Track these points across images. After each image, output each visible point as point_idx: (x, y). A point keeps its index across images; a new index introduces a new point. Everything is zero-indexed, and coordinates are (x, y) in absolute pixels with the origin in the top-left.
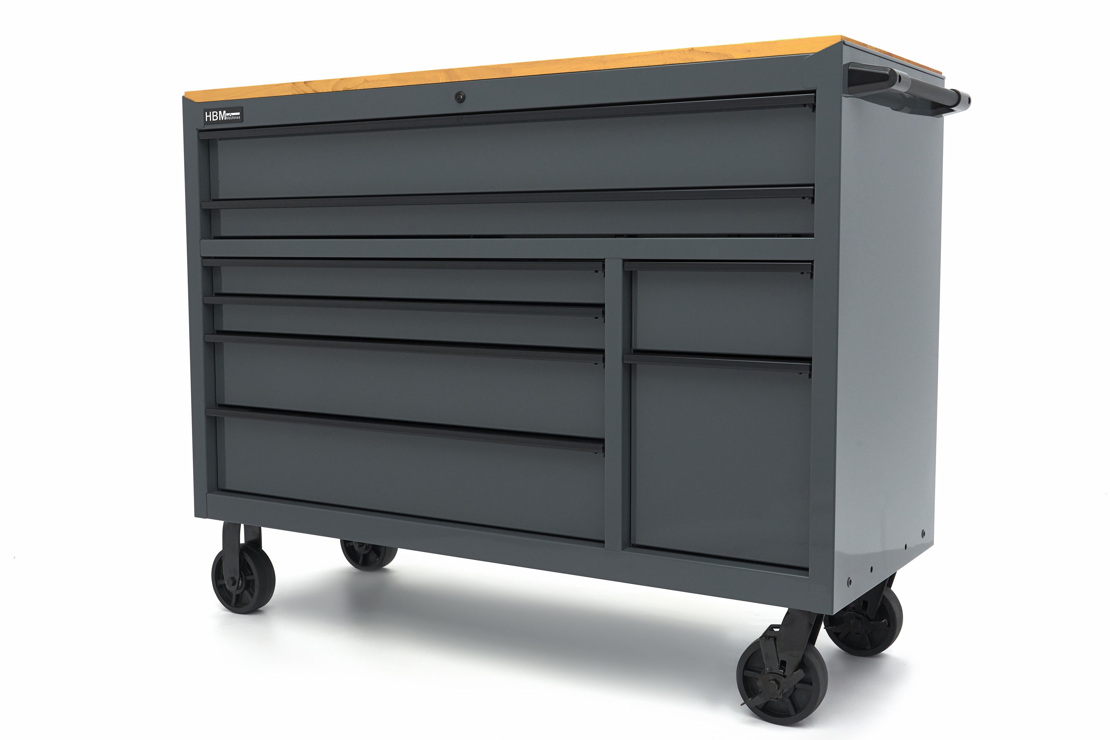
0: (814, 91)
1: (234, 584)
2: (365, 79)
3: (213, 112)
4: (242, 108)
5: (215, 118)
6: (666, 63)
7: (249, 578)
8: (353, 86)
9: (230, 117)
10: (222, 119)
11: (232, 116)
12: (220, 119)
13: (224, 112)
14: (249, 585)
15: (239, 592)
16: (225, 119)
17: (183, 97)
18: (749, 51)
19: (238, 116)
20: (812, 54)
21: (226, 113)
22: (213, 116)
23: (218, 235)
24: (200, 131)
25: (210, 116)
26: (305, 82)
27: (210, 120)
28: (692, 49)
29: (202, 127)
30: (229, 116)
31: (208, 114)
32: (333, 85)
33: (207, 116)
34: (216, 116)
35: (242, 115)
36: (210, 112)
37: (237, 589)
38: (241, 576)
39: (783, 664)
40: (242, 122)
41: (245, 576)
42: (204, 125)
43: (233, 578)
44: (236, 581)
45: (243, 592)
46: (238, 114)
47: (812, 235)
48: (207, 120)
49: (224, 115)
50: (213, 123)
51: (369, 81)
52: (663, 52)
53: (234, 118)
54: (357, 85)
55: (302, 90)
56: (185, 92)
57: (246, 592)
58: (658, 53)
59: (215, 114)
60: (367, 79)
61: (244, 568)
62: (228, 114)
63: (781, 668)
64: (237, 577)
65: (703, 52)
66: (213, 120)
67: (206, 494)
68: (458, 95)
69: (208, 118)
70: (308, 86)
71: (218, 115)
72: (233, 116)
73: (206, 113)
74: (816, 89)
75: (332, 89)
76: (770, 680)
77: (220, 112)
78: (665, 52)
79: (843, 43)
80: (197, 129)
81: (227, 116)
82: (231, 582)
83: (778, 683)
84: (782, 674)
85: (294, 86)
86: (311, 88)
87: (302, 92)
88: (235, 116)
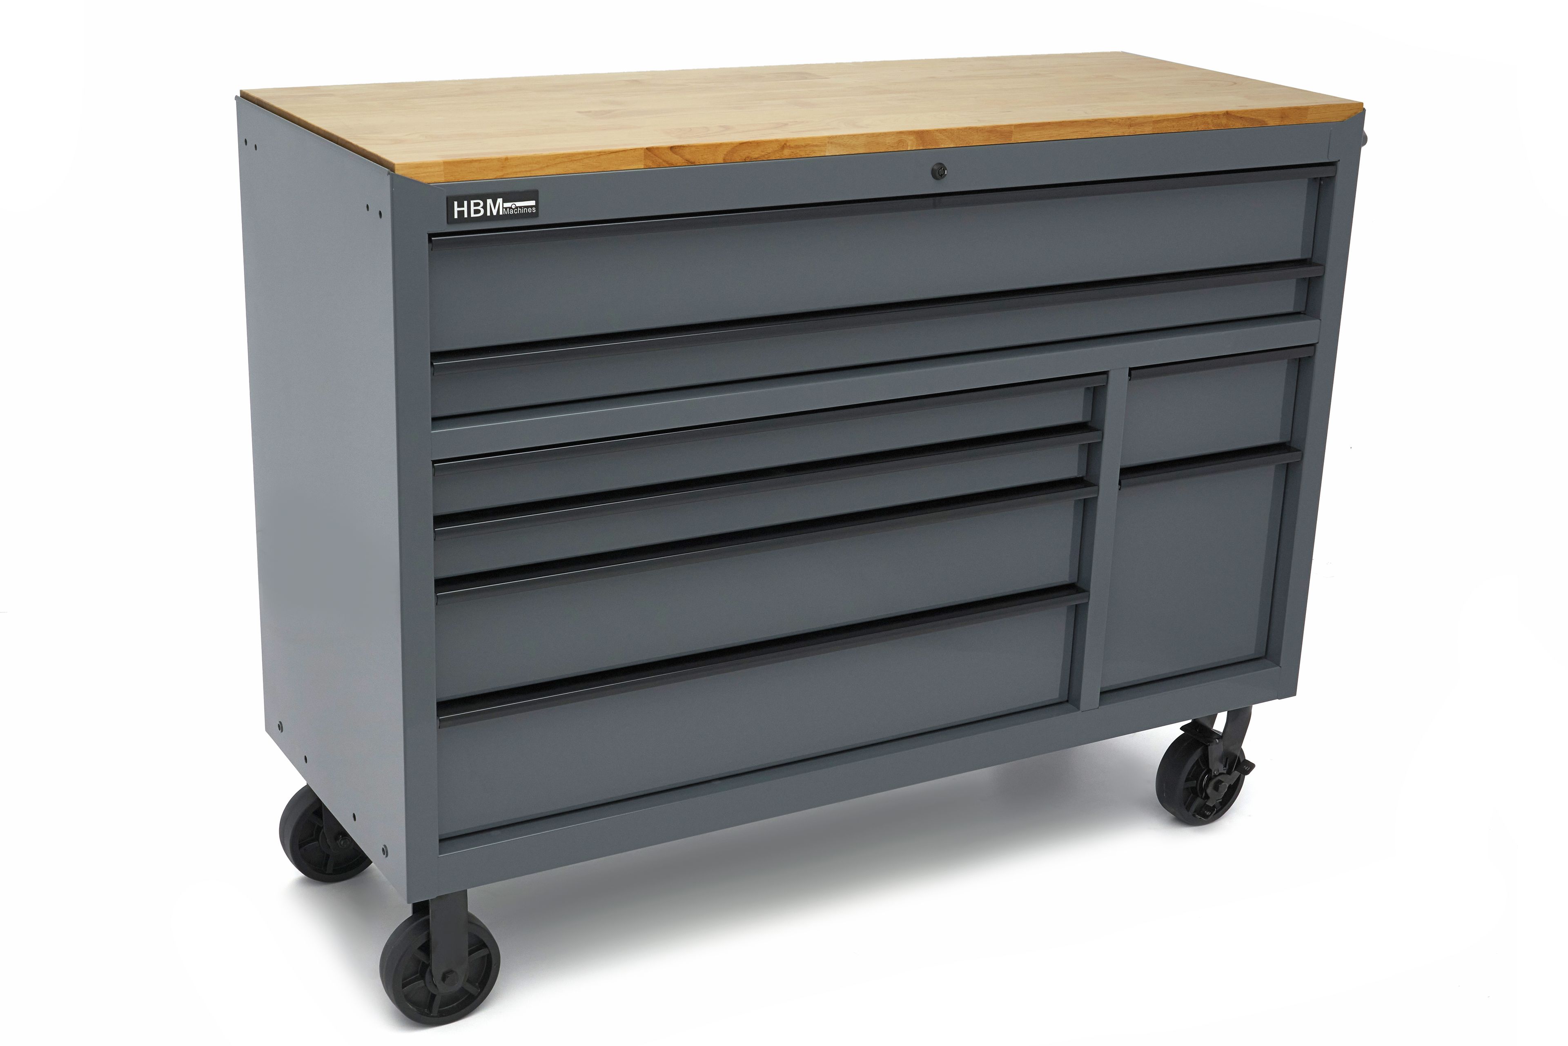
2: (783, 144)
3: (472, 202)
4: (538, 192)
5: (478, 212)
8: (763, 154)
9: (513, 209)
10: (494, 214)
11: (517, 208)
12: (489, 214)
13: (500, 201)
16: (501, 213)
18: (1282, 117)
19: (531, 207)
20: (1338, 123)
21: (503, 202)
22: (473, 208)
24: (435, 235)
25: (465, 209)
26: (672, 148)
27: (466, 216)
28: (1228, 113)
29: (441, 228)
30: (510, 208)
31: (461, 205)
32: (725, 153)
33: (456, 209)
34: (479, 208)
35: (538, 205)
36: (466, 203)
40: (539, 217)
46: (533, 203)
48: (456, 216)
49: (499, 207)
50: (470, 219)
51: (790, 147)
53: (522, 211)
54: (769, 153)
55: (664, 161)
58: (1190, 116)
59: (477, 205)
62: (507, 205)
65: (1238, 117)
66: (473, 215)
68: (934, 167)
69: (461, 213)
70: (676, 155)
71: (485, 207)
72: (520, 207)
73: (456, 203)
74: (1337, 160)
75: (724, 159)
77: (489, 201)
81: (506, 208)
85: (650, 153)
86: (682, 157)
87: (664, 163)
88: (525, 207)
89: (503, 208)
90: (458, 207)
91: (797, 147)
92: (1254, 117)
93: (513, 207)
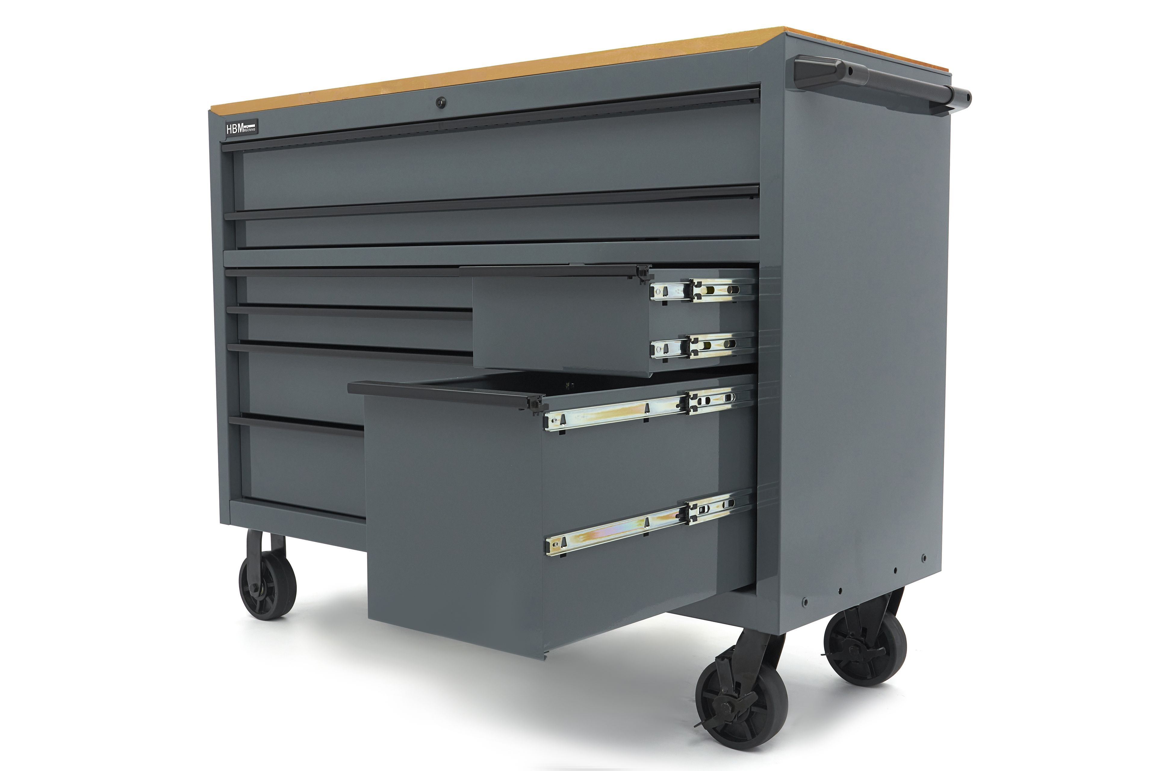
0: (759, 86)
1: (256, 591)
3: (233, 125)
4: (257, 120)
5: (235, 130)
7: (271, 585)
10: (241, 132)
11: (248, 128)
12: (239, 132)
13: (242, 124)
14: (270, 592)
15: (262, 598)
16: (243, 131)
17: (209, 111)
19: (254, 128)
20: (756, 47)
21: (244, 125)
22: (233, 128)
23: (243, 246)
24: (223, 144)
25: (231, 129)
27: (231, 133)
29: (223, 140)
30: (246, 128)
31: (229, 127)
33: (228, 129)
34: (235, 128)
35: (257, 127)
36: (231, 125)
37: (259, 595)
38: (262, 582)
39: (738, 685)
40: (257, 133)
41: (267, 583)
42: (226, 138)
43: (255, 585)
44: (258, 588)
45: (265, 599)
46: (254, 126)
47: (757, 237)
48: (228, 133)
49: (242, 128)
50: (233, 136)
53: (250, 130)
57: (268, 599)
59: (235, 126)
61: (265, 576)
62: (245, 127)
63: (735, 690)
64: (259, 584)
66: (233, 132)
67: (230, 501)
68: (439, 100)
69: (229, 131)
71: (237, 128)
72: (250, 128)
73: (228, 125)
74: (760, 83)
76: (725, 703)
77: (239, 125)
79: (785, 35)
80: (220, 142)
81: (245, 128)
82: (253, 589)
83: (732, 705)
84: (737, 696)
88: (252, 128)
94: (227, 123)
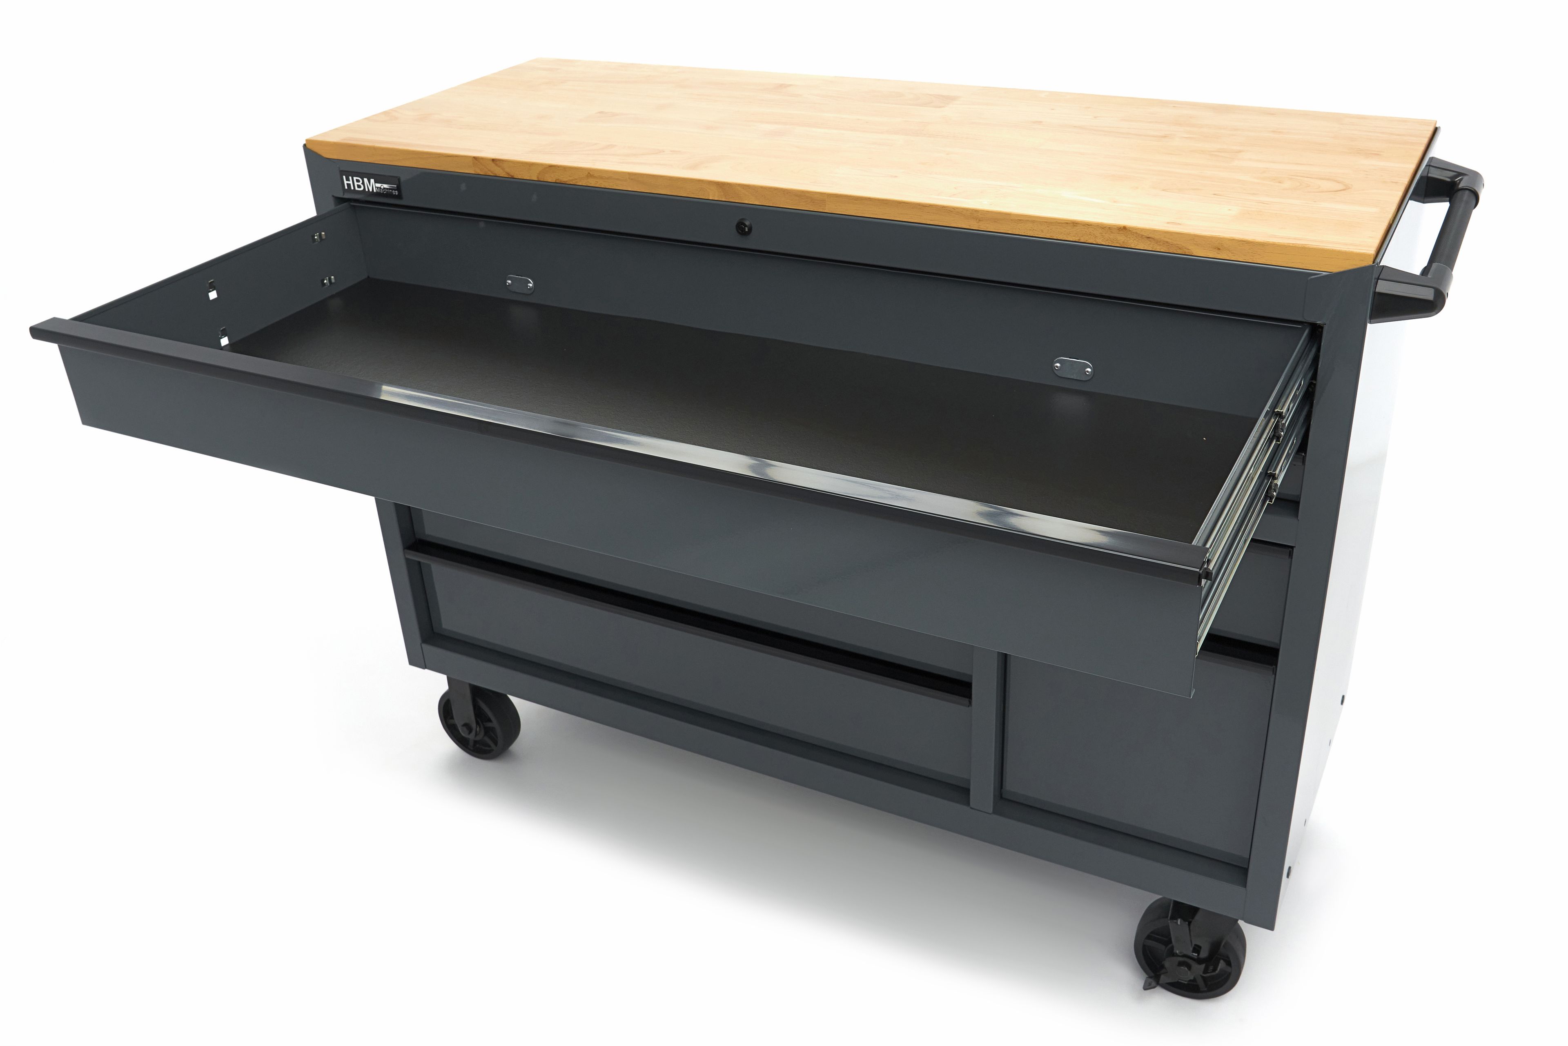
1: (470, 730)
2: (589, 173)
4: (398, 179)
5: (359, 186)
6: (1079, 240)
7: (489, 725)
8: (571, 178)
9: (382, 189)
10: (371, 190)
11: (384, 188)
12: (367, 190)
13: (372, 181)
14: (488, 731)
15: (478, 737)
16: (375, 191)
17: (305, 146)
18: (1219, 249)
19: (394, 189)
20: (1324, 273)
21: (375, 183)
22: (356, 184)
24: (338, 199)
25: (351, 182)
26: (493, 160)
27: (352, 188)
28: (1125, 228)
29: (341, 195)
30: (380, 188)
31: (348, 179)
32: (538, 172)
33: (346, 182)
35: (399, 189)
36: (350, 178)
38: (477, 722)
40: (401, 198)
42: (344, 193)
43: (468, 725)
44: (472, 726)
45: (483, 739)
46: (392, 186)
48: (346, 188)
49: (372, 186)
50: (356, 193)
51: (596, 177)
52: (1076, 223)
53: (389, 192)
54: (576, 179)
55: (489, 170)
56: (307, 140)
57: (487, 738)
58: (1067, 223)
59: (358, 181)
60: (591, 173)
61: (479, 715)
62: (378, 185)
63: (1193, 951)
64: (473, 723)
65: (1142, 236)
66: (357, 188)
67: (418, 643)
68: (740, 224)
69: (349, 185)
70: (499, 167)
71: (363, 183)
72: (387, 189)
73: (344, 177)
74: (1323, 323)
75: (538, 178)
76: (1181, 964)
77: (366, 180)
78: (1079, 224)
81: (378, 188)
82: (467, 730)
83: (1189, 967)
84: (1196, 957)
85: (477, 162)
86: (503, 169)
87: (489, 172)
88: (390, 188)
89: (376, 187)
90: (347, 180)
91: (601, 178)
92: (1169, 241)
93: (382, 187)
94: (342, 173)
